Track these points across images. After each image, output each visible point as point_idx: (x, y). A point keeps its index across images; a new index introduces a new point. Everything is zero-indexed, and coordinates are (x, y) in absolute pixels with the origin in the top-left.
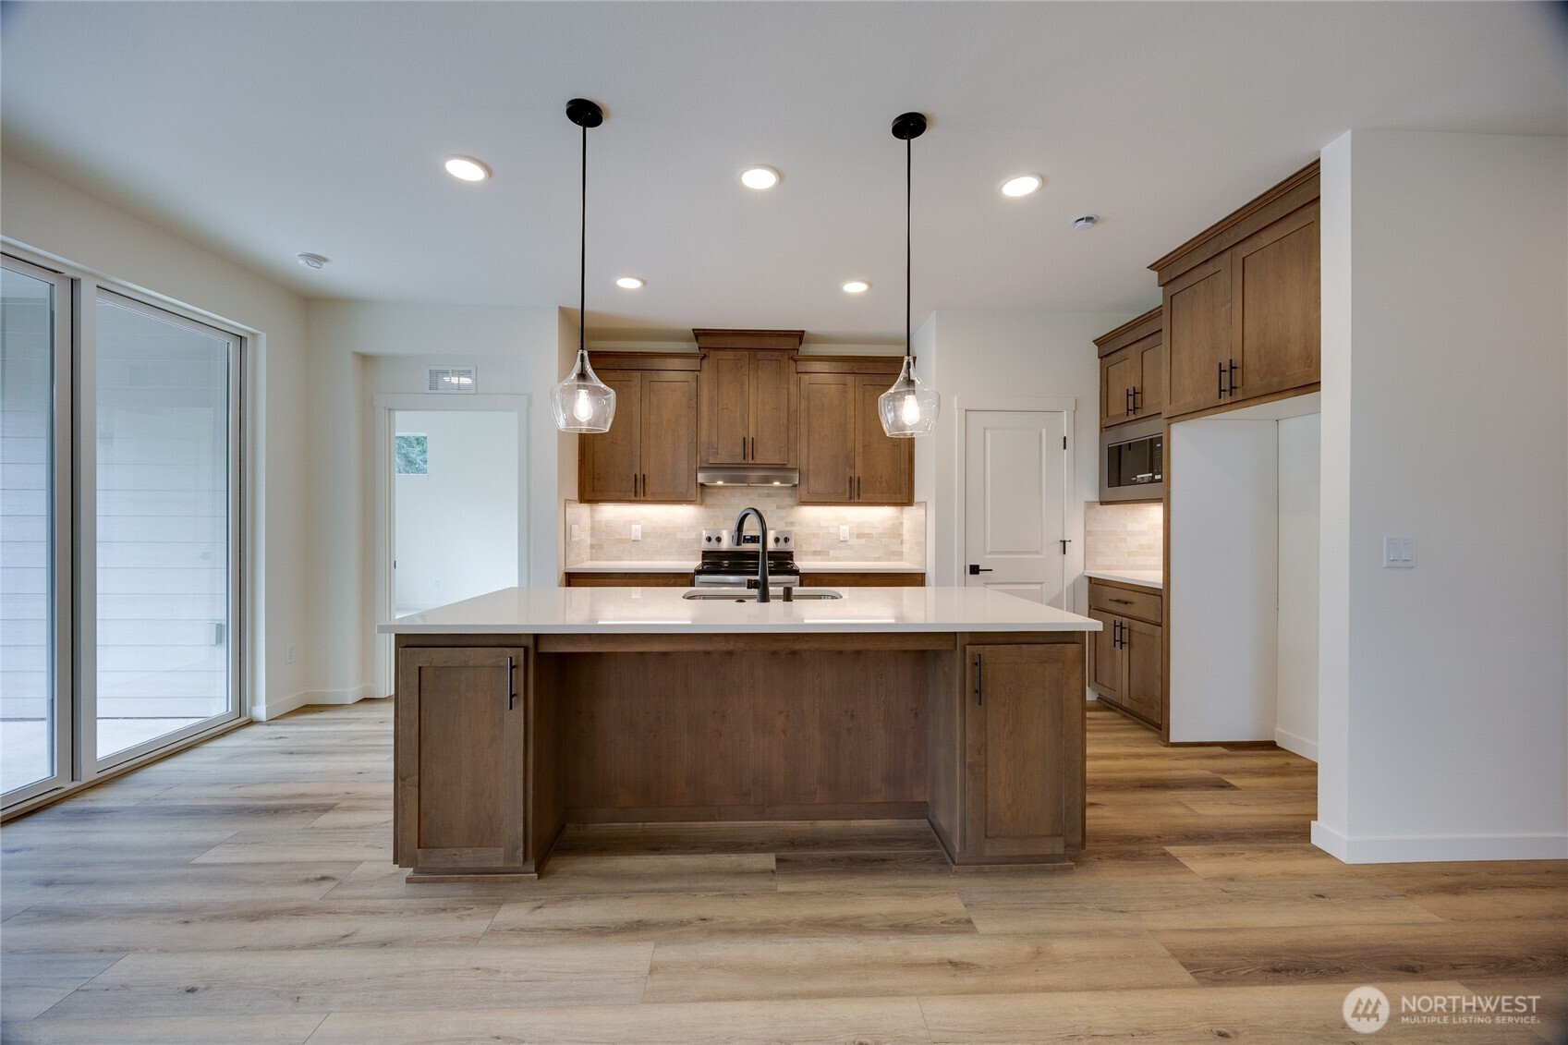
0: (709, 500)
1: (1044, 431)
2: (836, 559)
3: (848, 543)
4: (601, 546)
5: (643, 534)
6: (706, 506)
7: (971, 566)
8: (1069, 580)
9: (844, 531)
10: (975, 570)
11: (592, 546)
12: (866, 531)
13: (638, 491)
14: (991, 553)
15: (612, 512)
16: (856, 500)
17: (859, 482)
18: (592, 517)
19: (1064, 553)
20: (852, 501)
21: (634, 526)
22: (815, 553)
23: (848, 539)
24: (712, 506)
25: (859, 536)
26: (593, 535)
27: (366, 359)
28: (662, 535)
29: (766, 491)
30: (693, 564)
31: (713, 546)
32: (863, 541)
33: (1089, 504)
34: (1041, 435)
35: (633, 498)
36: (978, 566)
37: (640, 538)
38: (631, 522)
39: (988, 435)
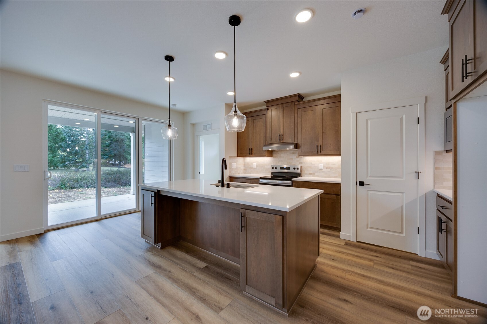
0: (274, 155)
1: (404, 116)
2: (318, 176)
3: (323, 171)
4: (246, 169)
5: (256, 166)
6: (274, 157)
7: (359, 182)
8: (422, 193)
9: (321, 166)
10: (362, 184)
11: (244, 169)
12: (330, 166)
13: (251, 153)
14: (371, 176)
15: (249, 160)
16: (320, 154)
17: (321, 147)
18: (244, 161)
19: (418, 178)
20: (318, 154)
21: (254, 164)
22: (310, 174)
23: (323, 169)
24: (275, 157)
25: (327, 168)
26: (244, 166)
27: (193, 125)
28: (261, 166)
29: (292, 152)
30: (269, 175)
31: (274, 170)
32: (329, 170)
33: (437, 153)
34: (401, 119)
35: (249, 155)
36: (363, 182)
37: (255, 167)
38: (253, 162)
39: (369, 122)
